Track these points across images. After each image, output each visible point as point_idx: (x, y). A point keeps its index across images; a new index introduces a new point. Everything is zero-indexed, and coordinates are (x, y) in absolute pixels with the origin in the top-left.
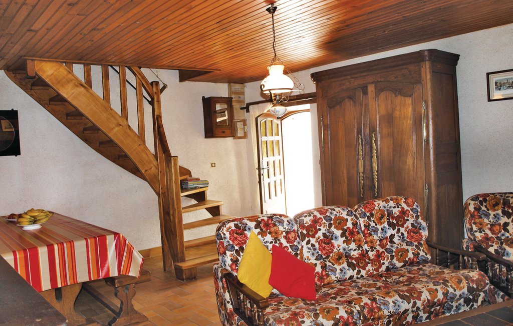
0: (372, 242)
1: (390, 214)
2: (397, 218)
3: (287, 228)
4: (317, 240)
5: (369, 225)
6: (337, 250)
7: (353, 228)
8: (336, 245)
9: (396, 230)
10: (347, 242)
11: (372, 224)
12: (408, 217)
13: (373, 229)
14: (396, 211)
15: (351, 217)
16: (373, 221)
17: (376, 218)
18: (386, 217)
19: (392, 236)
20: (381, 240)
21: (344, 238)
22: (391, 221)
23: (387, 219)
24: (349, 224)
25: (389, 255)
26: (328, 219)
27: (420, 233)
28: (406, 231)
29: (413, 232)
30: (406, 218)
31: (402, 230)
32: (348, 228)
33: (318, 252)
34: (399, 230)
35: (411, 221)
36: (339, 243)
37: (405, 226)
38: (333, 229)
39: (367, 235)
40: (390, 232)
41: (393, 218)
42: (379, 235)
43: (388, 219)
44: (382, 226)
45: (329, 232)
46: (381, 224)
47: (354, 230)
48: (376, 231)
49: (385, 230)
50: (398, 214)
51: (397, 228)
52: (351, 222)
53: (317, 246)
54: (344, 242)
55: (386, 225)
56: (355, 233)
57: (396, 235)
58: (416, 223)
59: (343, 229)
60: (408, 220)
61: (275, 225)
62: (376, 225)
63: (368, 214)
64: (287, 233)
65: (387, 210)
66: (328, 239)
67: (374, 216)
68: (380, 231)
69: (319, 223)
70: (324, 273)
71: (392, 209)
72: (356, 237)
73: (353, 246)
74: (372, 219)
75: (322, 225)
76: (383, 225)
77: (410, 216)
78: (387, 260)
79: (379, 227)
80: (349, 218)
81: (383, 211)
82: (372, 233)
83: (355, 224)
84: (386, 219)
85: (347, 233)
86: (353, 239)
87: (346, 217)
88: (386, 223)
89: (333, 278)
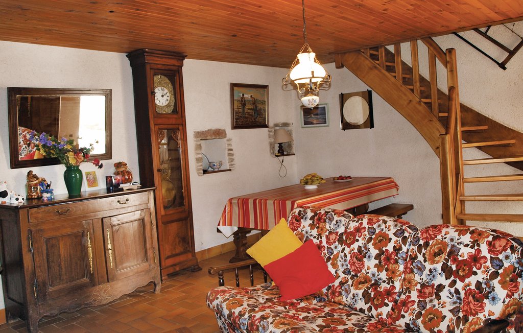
0: (409, 282)
1: (453, 254)
2: (460, 264)
3: (332, 227)
4: (351, 251)
5: (416, 257)
6: (365, 272)
7: (392, 253)
8: (366, 265)
9: (449, 281)
10: (379, 267)
11: (420, 258)
12: (479, 269)
13: (419, 265)
14: (465, 252)
15: (397, 238)
16: (424, 254)
17: (430, 251)
18: (444, 256)
19: (441, 287)
20: (423, 286)
21: (377, 262)
22: (449, 264)
23: (445, 259)
24: (390, 247)
25: (418, 310)
26: (372, 231)
27: (482, 303)
28: (464, 289)
29: (474, 297)
30: (474, 269)
31: (459, 285)
32: (387, 251)
33: (347, 265)
34: (454, 282)
35: (480, 276)
36: (370, 264)
37: (467, 281)
38: (370, 245)
39: (408, 270)
40: (440, 280)
41: (455, 260)
42: (424, 277)
43: (447, 260)
44: (432, 267)
45: (365, 247)
46: (433, 262)
47: (393, 256)
48: (421, 269)
49: (434, 273)
50: (466, 258)
51: (452, 278)
52: (394, 244)
53: (348, 258)
54: (376, 266)
55: (439, 266)
56: (392, 261)
57: (447, 288)
58: (486, 284)
59: (380, 250)
60: (475, 273)
61: (325, 221)
62: (425, 261)
63: (421, 242)
64: (330, 233)
65: (453, 246)
66: (361, 255)
67: (428, 248)
68: (427, 272)
69: (360, 232)
70: (338, 290)
71: (462, 246)
72: (391, 266)
73: (383, 275)
74: (424, 251)
75: (362, 237)
76: (435, 266)
77: (482, 269)
78: (410, 315)
79: (428, 266)
80: (394, 238)
81: (446, 245)
82: (415, 270)
83: (397, 249)
84: (443, 258)
85: (383, 257)
86: (386, 266)
87: (391, 236)
88: (440, 264)
89: (344, 299)
